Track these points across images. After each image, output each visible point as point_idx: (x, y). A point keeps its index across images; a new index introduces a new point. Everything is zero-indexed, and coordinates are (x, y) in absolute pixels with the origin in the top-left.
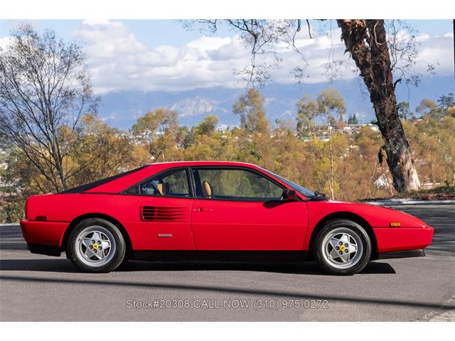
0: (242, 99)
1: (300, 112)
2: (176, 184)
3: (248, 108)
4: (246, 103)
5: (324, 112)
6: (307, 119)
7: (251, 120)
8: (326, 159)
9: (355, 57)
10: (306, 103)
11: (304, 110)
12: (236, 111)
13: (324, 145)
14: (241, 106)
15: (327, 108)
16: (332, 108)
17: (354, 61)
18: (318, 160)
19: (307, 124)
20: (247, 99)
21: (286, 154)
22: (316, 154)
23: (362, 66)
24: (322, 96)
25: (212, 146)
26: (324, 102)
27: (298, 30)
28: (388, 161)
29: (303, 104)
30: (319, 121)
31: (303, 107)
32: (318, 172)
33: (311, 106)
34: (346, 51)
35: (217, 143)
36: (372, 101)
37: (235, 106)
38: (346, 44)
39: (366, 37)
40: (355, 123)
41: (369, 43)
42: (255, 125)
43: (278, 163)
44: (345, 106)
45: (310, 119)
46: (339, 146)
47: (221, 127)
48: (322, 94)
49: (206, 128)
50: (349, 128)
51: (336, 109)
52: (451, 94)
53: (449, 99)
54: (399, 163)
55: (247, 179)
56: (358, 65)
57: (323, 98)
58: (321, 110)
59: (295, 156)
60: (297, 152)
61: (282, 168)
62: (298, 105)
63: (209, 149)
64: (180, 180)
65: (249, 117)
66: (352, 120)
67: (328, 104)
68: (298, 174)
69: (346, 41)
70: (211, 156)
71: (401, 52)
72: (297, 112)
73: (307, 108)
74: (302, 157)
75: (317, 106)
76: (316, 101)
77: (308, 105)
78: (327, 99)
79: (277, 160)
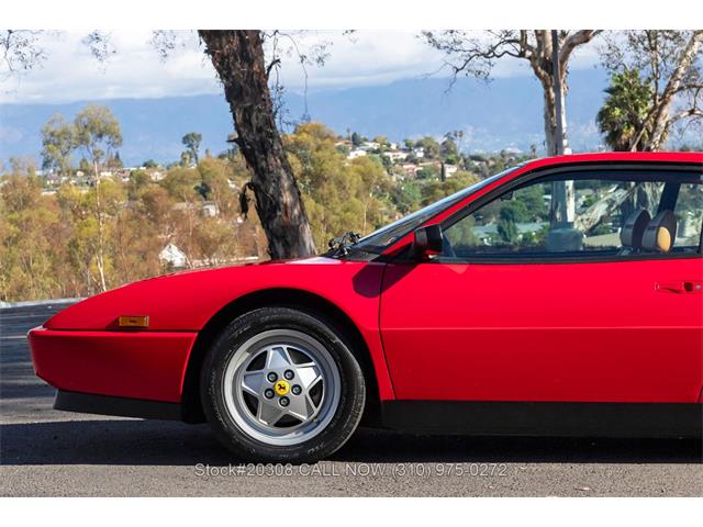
1: (47, 142)
5: (87, 141)
6: (60, 155)
8: (91, 219)
10: (57, 128)
11: (53, 139)
13: (88, 196)
15: (91, 136)
16: (100, 136)
18: (78, 221)
19: (59, 163)
21: (26, 213)
22: (74, 212)
24: (82, 116)
26: (86, 127)
28: (259, 209)
29: (52, 129)
31: (52, 134)
32: (79, 242)
33: (65, 133)
36: (229, 99)
40: (119, 166)
43: (12, 228)
44: (121, 133)
45: (65, 154)
46: (112, 197)
48: (82, 112)
50: (109, 174)
51: (106, 138)
54: (279, 213)
57: (85, 119)
58: (83, 140)
59: (41, 215)
60: (45, 210)
61: (19, 236)
62: (42, 132)
67: (94, 128)
68: (46, 245)
72: (41, 143)
73: (58, 136)
74: (52, 216)
75: (74, 132)
76: (73, 125)
77: (59, 130)
78: (90, 121)
79: (11, 221)
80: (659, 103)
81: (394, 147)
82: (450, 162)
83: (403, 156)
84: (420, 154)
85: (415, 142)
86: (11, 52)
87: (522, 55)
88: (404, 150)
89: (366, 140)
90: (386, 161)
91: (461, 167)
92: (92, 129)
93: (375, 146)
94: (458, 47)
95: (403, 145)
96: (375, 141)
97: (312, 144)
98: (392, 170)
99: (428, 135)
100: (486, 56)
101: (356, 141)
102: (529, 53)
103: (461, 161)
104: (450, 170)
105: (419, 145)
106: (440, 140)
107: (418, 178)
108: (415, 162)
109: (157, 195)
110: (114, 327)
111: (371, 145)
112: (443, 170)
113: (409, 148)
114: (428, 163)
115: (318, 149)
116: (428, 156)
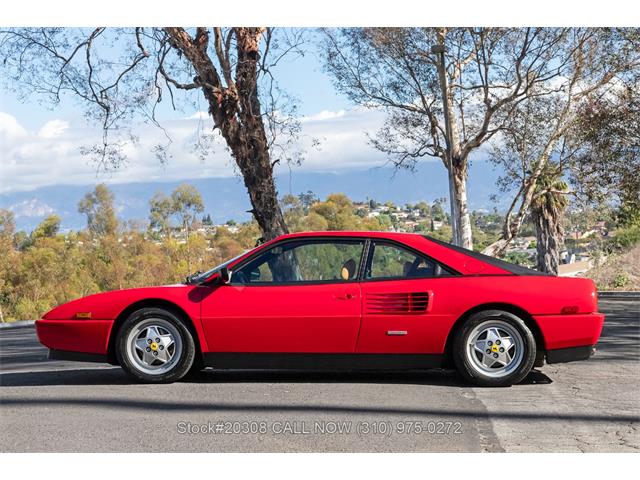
0: (89, 196)
1: (153, 210)
2: (14, 292)
3: (96, 206)
4: (94, 201)
5: (180, 209)
6: (161, 218)
7: (101, 220)
8: (183, 261)
9: (225, 135)
10: (159, 200)
11: (157, 208)
12: (82, 210)
13: (181, 246)
14: (88, 204)
15: (182, 205)
16: (189, 205)
17: (224, 139)
18: (175, 262)
19: (161, 224)
20: (94, 197)
21: (139, 258)
22: (172, 257)
23: (234, 143)
24: (177, 192)
25: (56, 250)
26: (179, 199)
27: (158, 101)
29: (157, 201)
30: (174, 220)
31: (156, 204)
33: (165, 204)
34: (215, 127)
35: (62, 245)
36: (247, 185)
37: (81, 204)
38: (215, 119)
39: (238, 111)
40: (210, 225)
41: (241, 118)
42: (104, 225)
43: (130, 268)
44: (203, 203)
45: (165, 218)
46: (197, 246)
47: (63, 231)
48: (177, 189)
49: (50, 230)
50: (203, 230)
51: (193, 206)
52: (310, 192)
53: (308, 197)
55: (96, 285)
56: (229, 143)
57: (179, 194)
58: (177, 208)
59: (150, 259)
60: (152, 255)
61: (134, 274)
62: (150, 203)
63: (52, 253)
64: (18, 287)
65: (97, 216)
66: (207, 221)
67: (185, 200)
68: (153, 279)
69: (214, 115)
70: (55, 261)
71: (281, 126)
72: (149, 211)
73: (161, 206)
74: (157, 260)
75: (172, 203)
76: (170, 198)
77: (162, 202)
78: (182, 195)
79: (130, 263)
80: (526, 185)
81: (399, 209)
82: (437, 219)
83: (406, 215)
84: (417, 215)
85: (413, 206)
86: (106, 158)
87: (436, 155)
88: (406, 212)
89: (379, 205)
90: (393, 219)
91: (445, 223)
92: (183, 201)
93: (386, 209)
94: (394, 150)
95: (405, 208)
96: (386, 205)
97: (336, 208)
98: (397, 225)
99: (423, 201)
100: (413, 156)
101: (373, 206)
102: (440, 154)
103: (445, 219)
104: (438, 225)
105: (416, 208)
106: (431, 204)
107: (415, 231)
108: (413, 220)
109: (229, 244)
110: (75, 318)
111: (383, 208)
112: (432, 224)
113: (409, 210)
114: (423, 220)
115: (340, 212)
116: (422, 215)
